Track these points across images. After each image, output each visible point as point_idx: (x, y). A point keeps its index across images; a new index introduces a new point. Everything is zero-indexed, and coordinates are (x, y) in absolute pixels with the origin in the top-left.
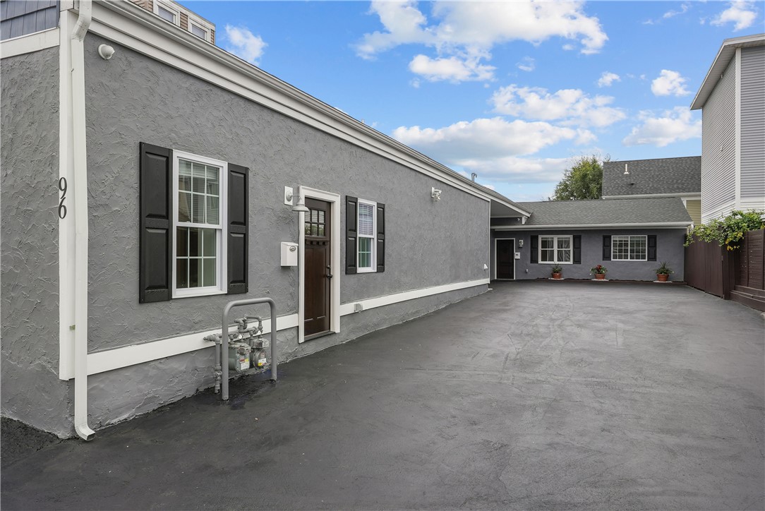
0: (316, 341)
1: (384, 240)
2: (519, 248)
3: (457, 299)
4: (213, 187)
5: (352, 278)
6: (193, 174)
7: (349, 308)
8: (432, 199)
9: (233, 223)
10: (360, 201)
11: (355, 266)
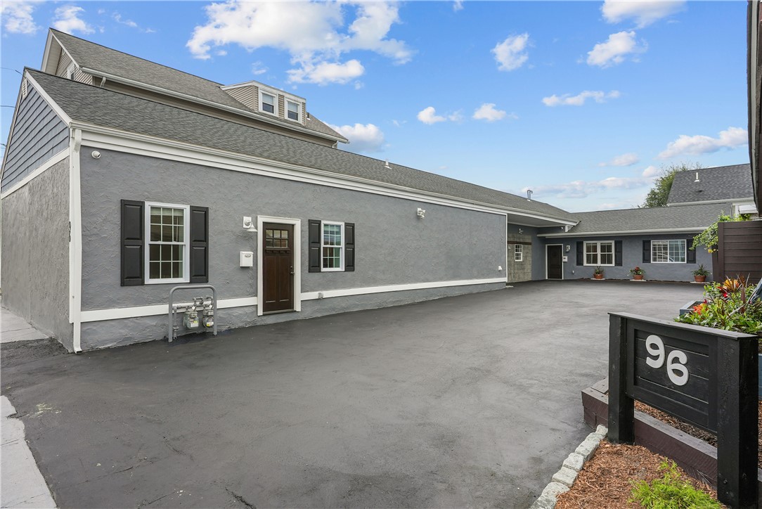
0: (276, 315)
1: (354, 249)
2: (566, 253)
3: (457, 293)
4: (179, 219)
5: (316, 275)
6: (162, 213)
7: (313, 295)
8: (418, 218)
9: (195, 241)
10: (323, 222)
11: (319, 266)
